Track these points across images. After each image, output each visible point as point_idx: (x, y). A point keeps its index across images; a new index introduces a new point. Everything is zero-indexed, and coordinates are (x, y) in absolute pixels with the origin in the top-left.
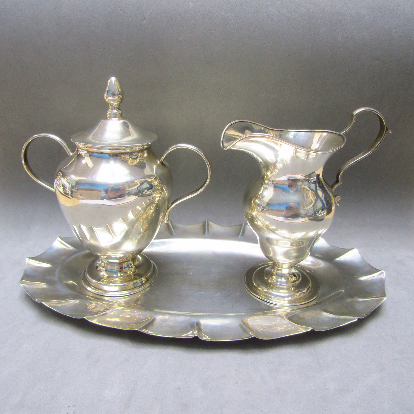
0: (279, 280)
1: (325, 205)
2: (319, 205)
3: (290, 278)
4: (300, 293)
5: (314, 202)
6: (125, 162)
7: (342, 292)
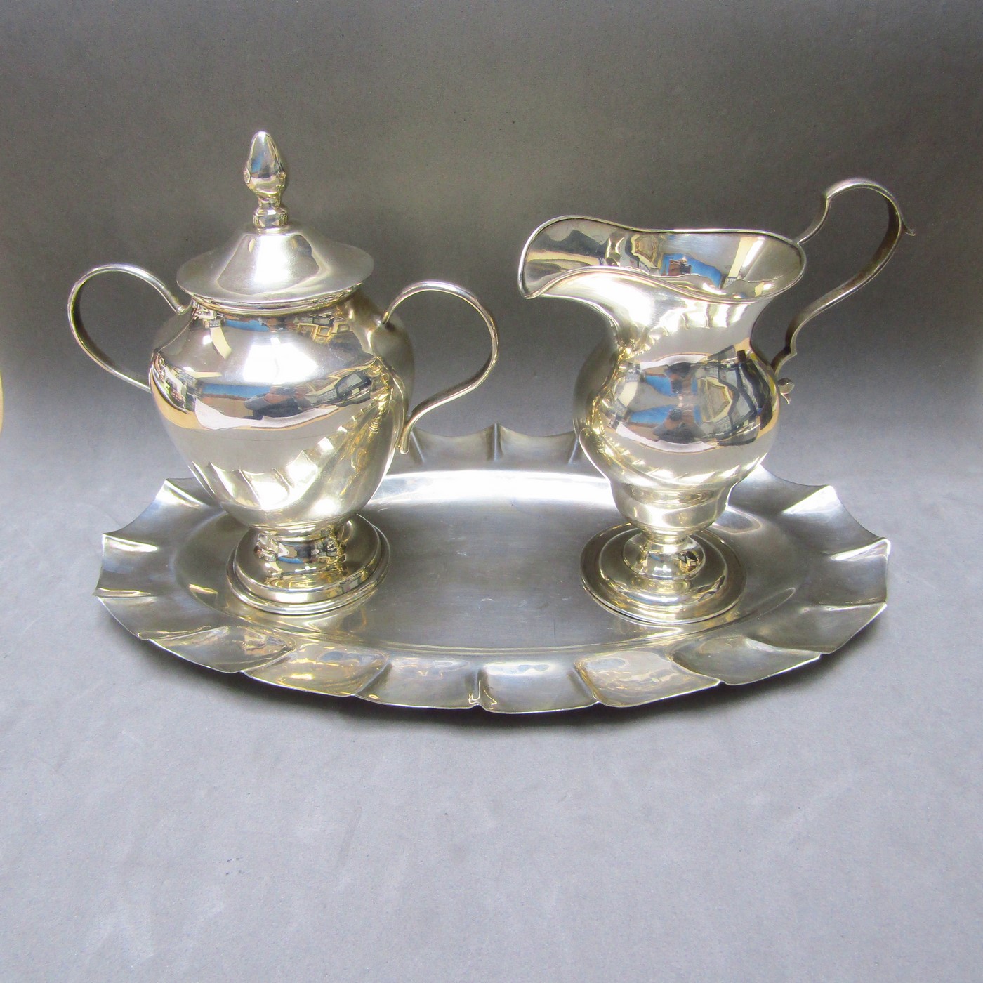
0: (656, 569)
1: (757, 408)
2: (744, 409)
3: (681, 564)
4: (702, 593)
5: (731, 401)
6: (304, 336)
7: (791, 592)
